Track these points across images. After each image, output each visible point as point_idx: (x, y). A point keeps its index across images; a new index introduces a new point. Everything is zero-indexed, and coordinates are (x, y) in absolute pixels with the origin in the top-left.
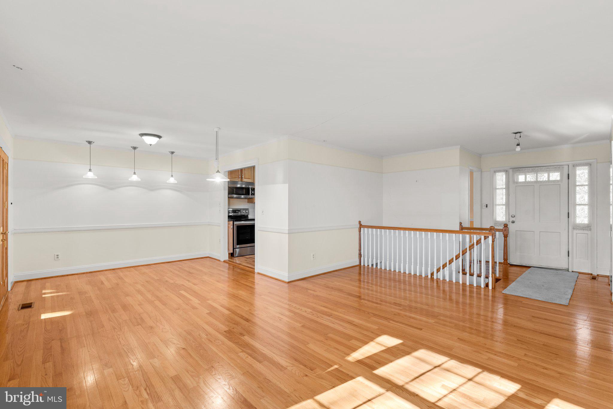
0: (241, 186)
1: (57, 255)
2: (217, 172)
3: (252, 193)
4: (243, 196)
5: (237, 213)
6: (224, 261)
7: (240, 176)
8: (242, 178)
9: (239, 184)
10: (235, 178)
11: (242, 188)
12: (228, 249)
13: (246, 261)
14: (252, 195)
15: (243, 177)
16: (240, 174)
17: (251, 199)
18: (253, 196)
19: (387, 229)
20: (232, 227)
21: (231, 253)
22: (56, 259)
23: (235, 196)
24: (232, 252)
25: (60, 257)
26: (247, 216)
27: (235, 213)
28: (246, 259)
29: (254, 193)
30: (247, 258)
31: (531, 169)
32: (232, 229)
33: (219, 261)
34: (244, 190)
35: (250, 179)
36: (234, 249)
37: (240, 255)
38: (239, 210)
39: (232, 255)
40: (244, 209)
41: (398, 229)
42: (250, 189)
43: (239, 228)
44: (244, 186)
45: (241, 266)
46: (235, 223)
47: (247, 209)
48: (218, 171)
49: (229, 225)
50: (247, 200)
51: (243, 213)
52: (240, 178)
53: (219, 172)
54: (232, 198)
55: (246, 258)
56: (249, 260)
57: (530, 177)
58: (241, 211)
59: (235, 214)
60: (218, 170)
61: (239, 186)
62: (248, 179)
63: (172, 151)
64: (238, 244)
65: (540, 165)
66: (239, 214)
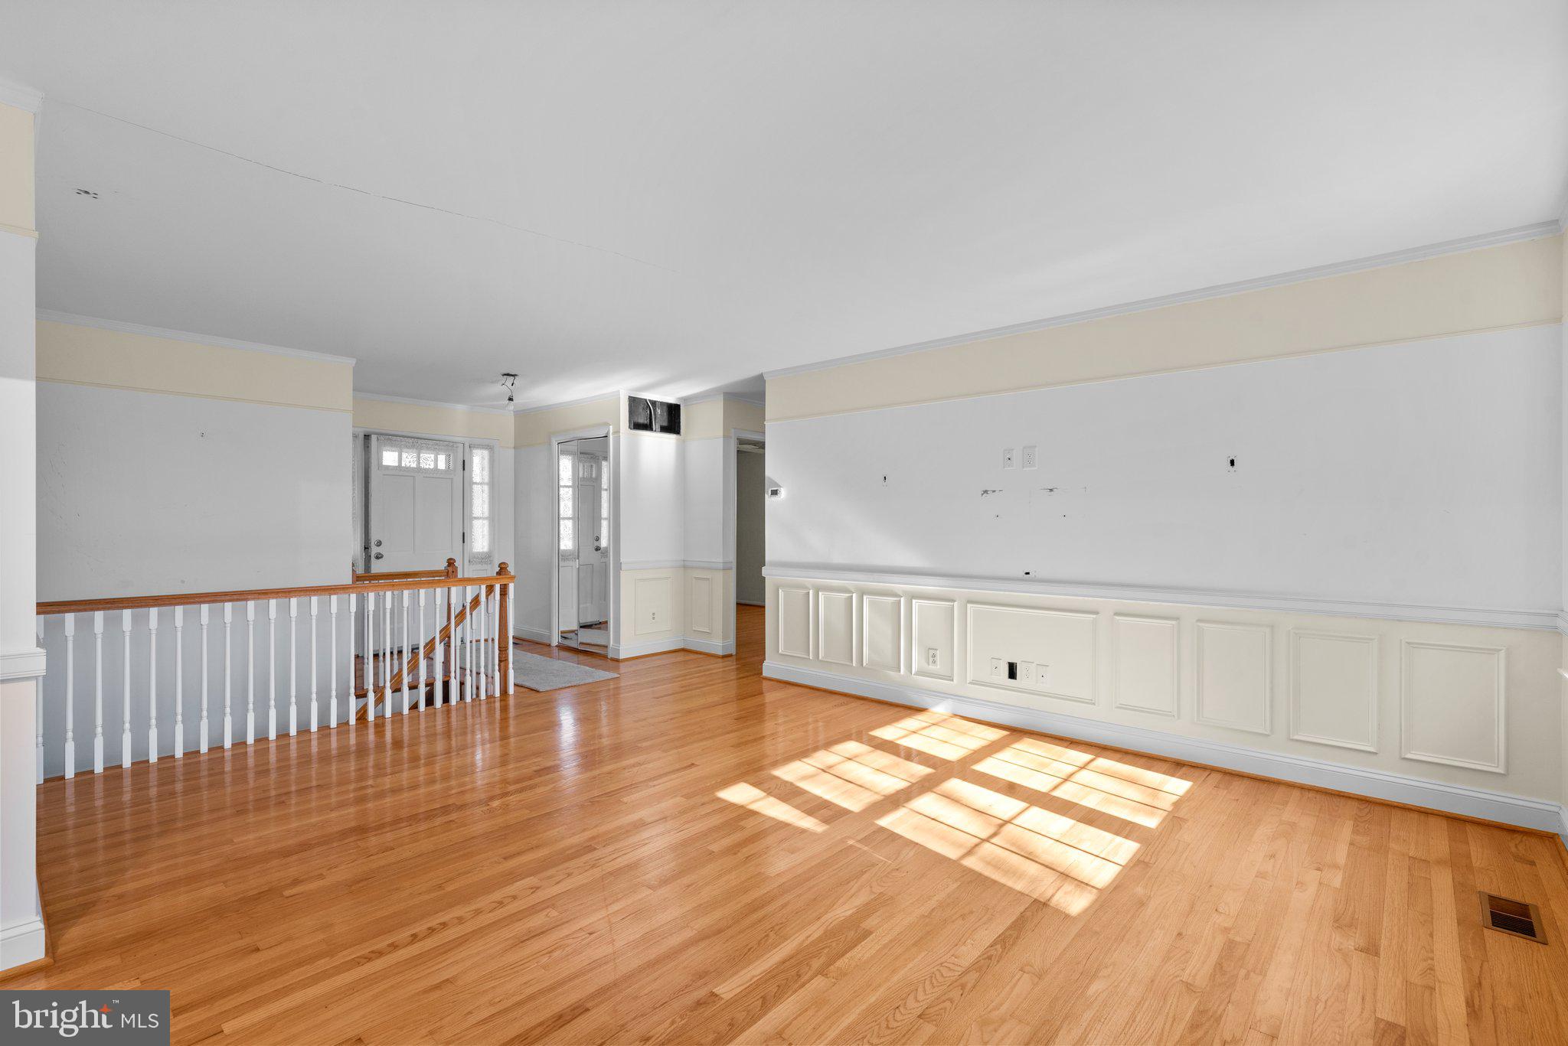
19: (200, 603)
31: (411, 441)
41: (256, 596)
57: (409, 460)
65: (423, 436)
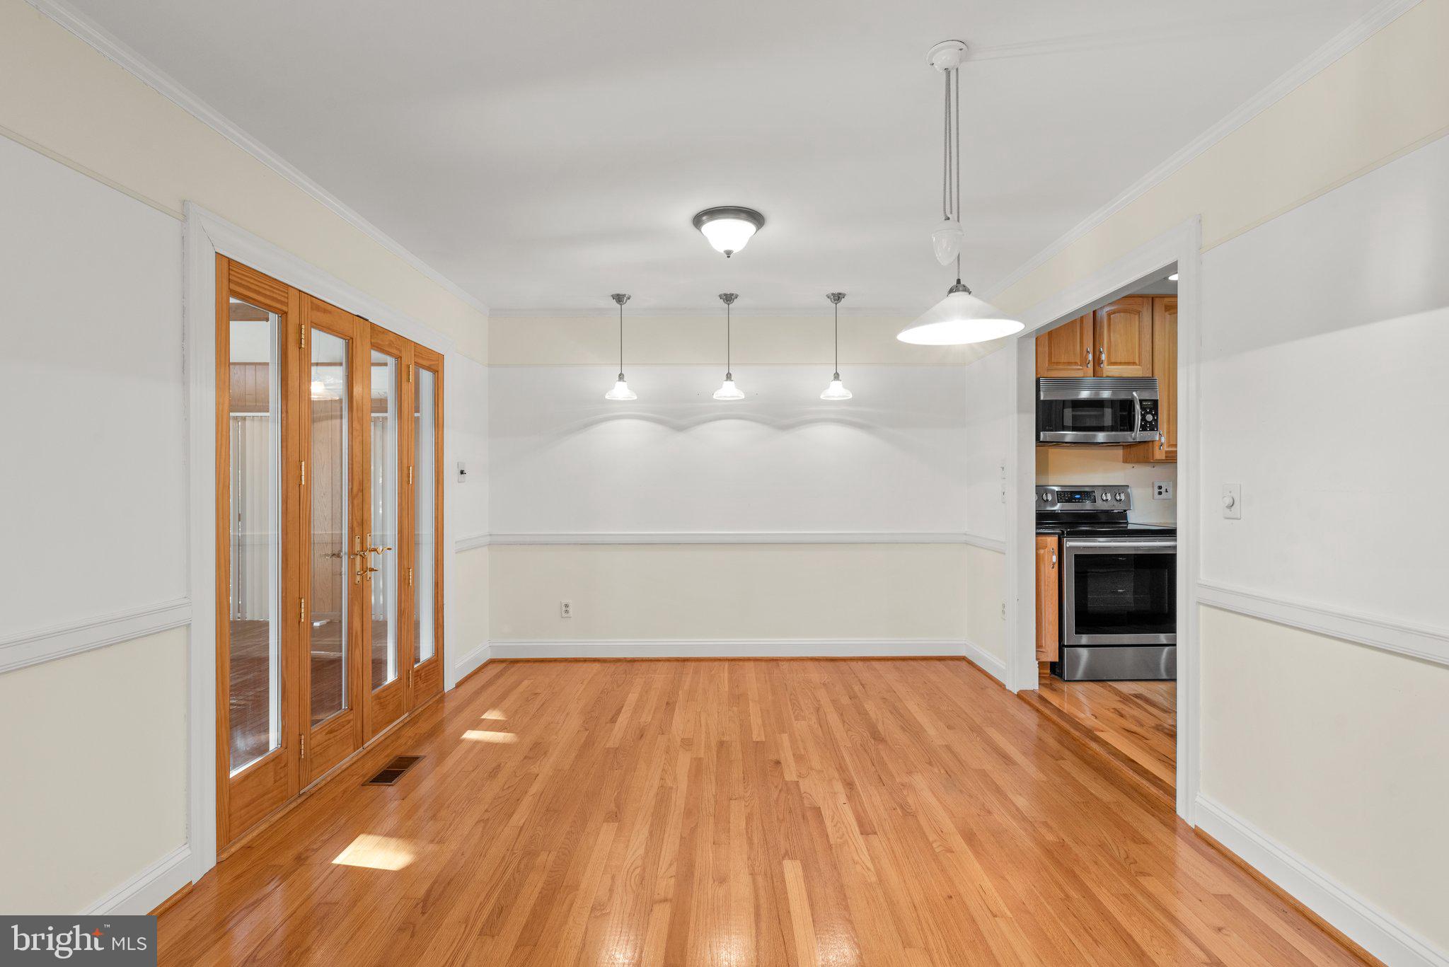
0: (1093, 397)
1: (567, 606)
2: (951, 291)
3: (1143, 419)
4: (1101, 437)
5: (1079, 501)
6: (1022, 696)
7: (1090, 357)
8: (1097, 362)
9: (1088, 389)
10: (1069, 363)
11: (1096, 404)
12: (1039, 646)
13: (1122, 716)
14: (1143, 428)
15: (1104, 357)
16: (1090, 349)
17: (1142, 446)
18: (1147, 435)
20: (1055, 559)
21: (1053, 665)
22: (564, 615)
23: (1069, 435)
24: (1057, 660)
25: (571, 609)
26: (1123, 515)
27: (1069, 501)
28: (1119, 706)
29: (1156, 421)
30: (1125, 699)
32: (1056, 566)
33: (1002, 686)
34: (1108, 412)
35: (1134, 363)
36: (1061, 647)
37: (1095, 678)
38: (1084, 494)
39: (1054, 671)
40: (1106, 488)
42: (1138, 407)
43: (1087, 566)
44: (1106, 395)
45: (1094, 745)
46: (1069, 543)
47: (1122, 488)
48: (959, 287)
49: (1042, 551)
50: (1119, 452)
51: (1104, 503)
52: (1091, 366)
53: (966, 289)
54: (1059, 444)
55: (1118, 693)
56: (1136, 712)
58: (1097, 494)
59: (1069, 507)
60: (959, 281)
61: (1085, 394)
62: (1128, 363)
63: (836, 291)
64: (1079, 631)
66: (1087, 506)
